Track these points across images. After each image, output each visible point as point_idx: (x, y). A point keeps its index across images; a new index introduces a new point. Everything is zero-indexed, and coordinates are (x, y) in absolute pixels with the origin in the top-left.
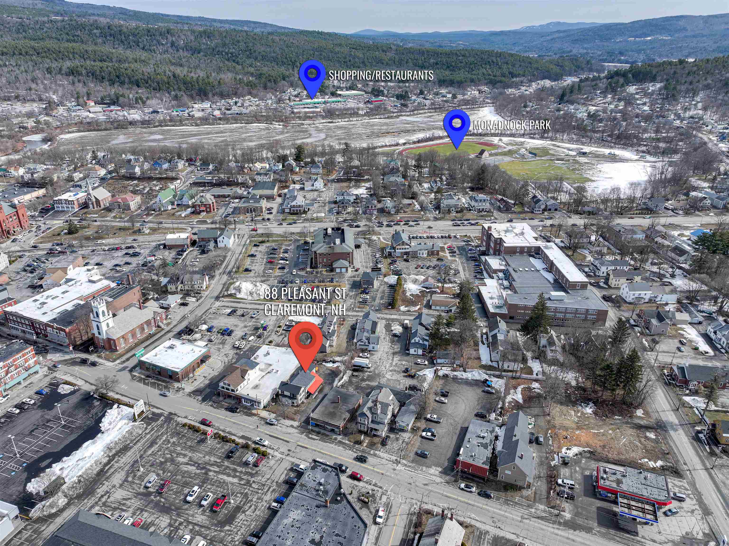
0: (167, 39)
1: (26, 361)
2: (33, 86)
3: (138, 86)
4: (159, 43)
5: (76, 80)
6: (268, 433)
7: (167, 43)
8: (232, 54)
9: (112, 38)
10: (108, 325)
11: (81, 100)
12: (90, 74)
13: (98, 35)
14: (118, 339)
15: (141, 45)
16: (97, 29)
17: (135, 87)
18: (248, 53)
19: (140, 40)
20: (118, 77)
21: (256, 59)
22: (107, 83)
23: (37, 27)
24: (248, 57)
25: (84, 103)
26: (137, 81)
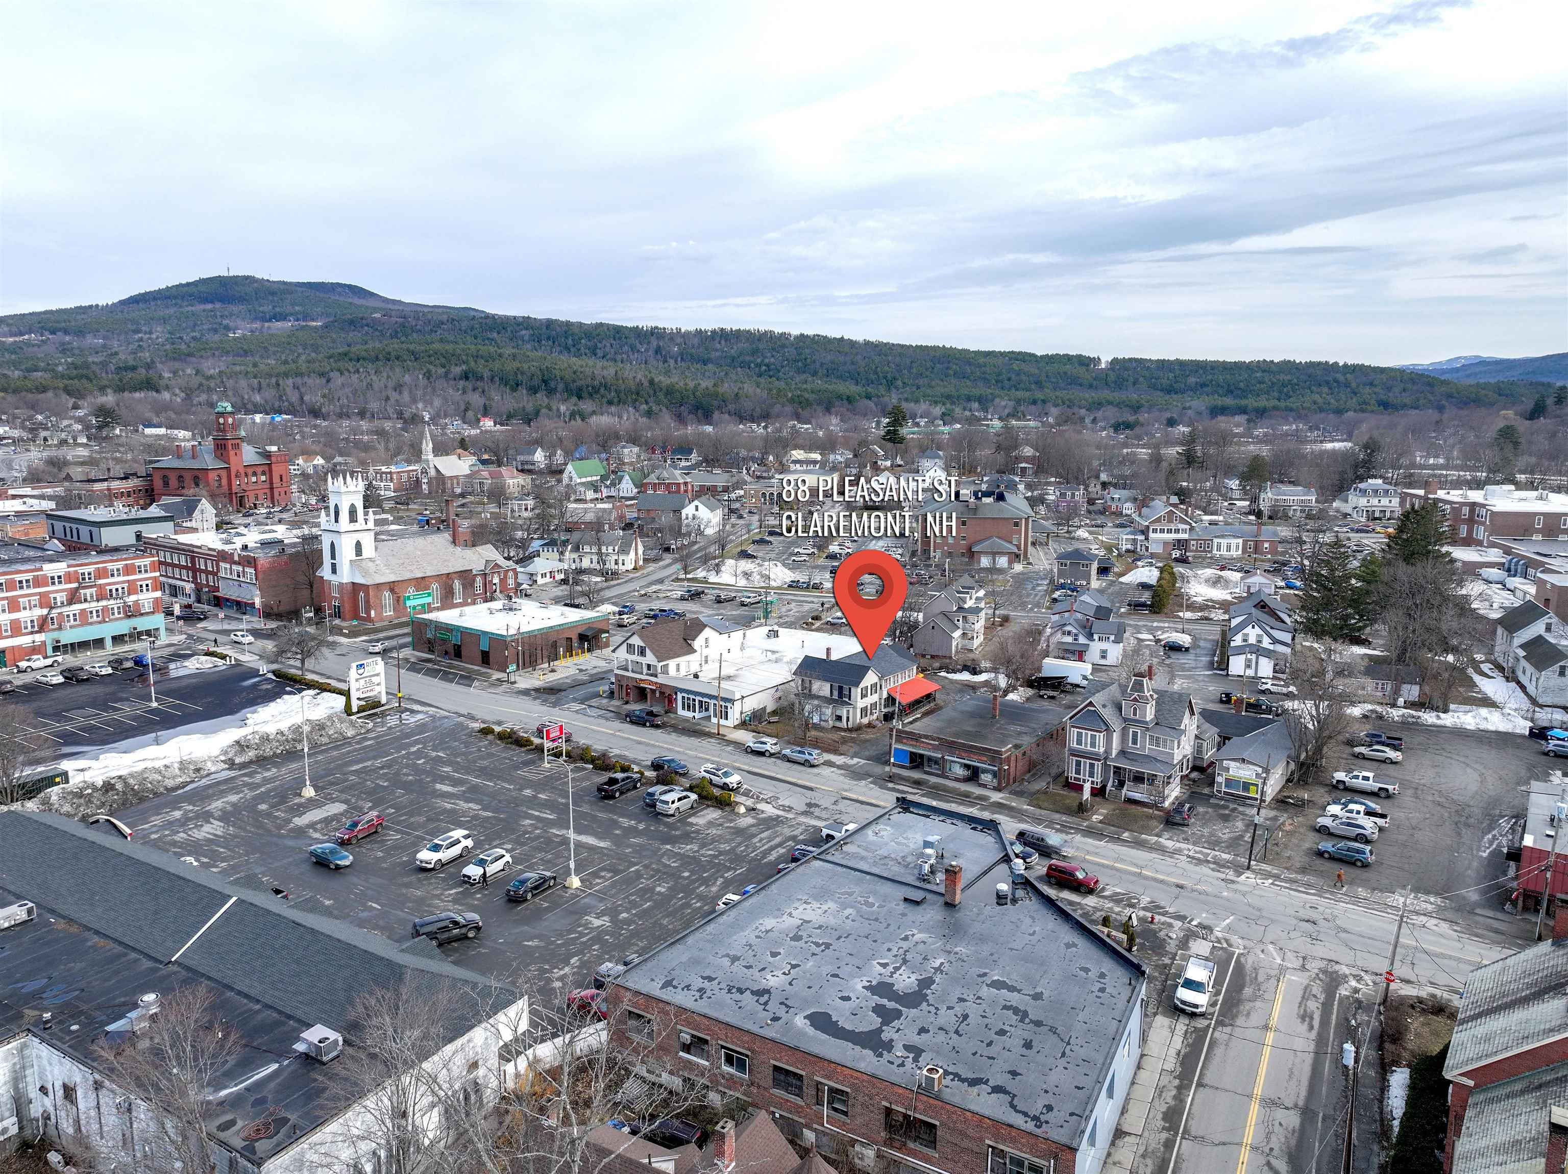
0: (649, 343)
1: (133, 588)
2: (394, 396)
3: (580, 397)
4: (633, 348)
5: (470, 387)
6: (746, 767)
7: (647, 350)
8: (767, 365)
9: (550, 343)
10: (358, 547)
11: (470, 414)
12: (497, 379)
13: (526, 338)
14: (378, 586)
15: (600, 353)
16: (527, 329)
17: (574, 399)
18: (800, 364)
19: (599, 345)
20: (545, 382)
21: (815, 374)
22: (525, 392)
23: (427, 329)
24: (799, 371)
25: (473, 419)
26: (580, 389)
